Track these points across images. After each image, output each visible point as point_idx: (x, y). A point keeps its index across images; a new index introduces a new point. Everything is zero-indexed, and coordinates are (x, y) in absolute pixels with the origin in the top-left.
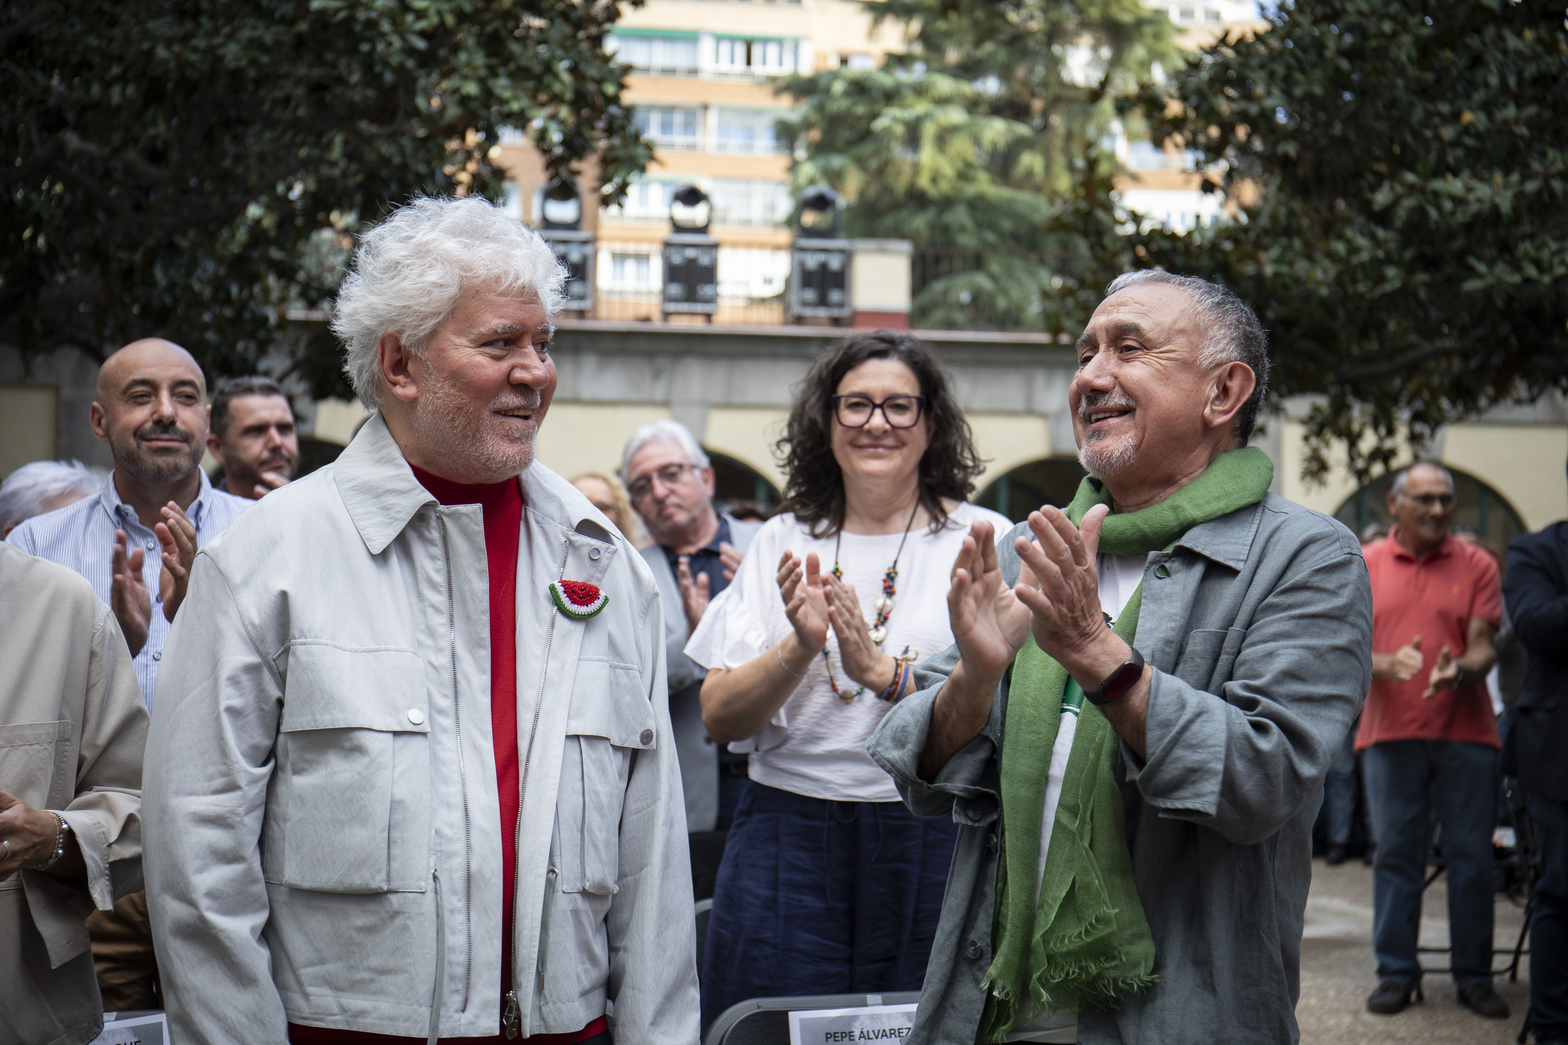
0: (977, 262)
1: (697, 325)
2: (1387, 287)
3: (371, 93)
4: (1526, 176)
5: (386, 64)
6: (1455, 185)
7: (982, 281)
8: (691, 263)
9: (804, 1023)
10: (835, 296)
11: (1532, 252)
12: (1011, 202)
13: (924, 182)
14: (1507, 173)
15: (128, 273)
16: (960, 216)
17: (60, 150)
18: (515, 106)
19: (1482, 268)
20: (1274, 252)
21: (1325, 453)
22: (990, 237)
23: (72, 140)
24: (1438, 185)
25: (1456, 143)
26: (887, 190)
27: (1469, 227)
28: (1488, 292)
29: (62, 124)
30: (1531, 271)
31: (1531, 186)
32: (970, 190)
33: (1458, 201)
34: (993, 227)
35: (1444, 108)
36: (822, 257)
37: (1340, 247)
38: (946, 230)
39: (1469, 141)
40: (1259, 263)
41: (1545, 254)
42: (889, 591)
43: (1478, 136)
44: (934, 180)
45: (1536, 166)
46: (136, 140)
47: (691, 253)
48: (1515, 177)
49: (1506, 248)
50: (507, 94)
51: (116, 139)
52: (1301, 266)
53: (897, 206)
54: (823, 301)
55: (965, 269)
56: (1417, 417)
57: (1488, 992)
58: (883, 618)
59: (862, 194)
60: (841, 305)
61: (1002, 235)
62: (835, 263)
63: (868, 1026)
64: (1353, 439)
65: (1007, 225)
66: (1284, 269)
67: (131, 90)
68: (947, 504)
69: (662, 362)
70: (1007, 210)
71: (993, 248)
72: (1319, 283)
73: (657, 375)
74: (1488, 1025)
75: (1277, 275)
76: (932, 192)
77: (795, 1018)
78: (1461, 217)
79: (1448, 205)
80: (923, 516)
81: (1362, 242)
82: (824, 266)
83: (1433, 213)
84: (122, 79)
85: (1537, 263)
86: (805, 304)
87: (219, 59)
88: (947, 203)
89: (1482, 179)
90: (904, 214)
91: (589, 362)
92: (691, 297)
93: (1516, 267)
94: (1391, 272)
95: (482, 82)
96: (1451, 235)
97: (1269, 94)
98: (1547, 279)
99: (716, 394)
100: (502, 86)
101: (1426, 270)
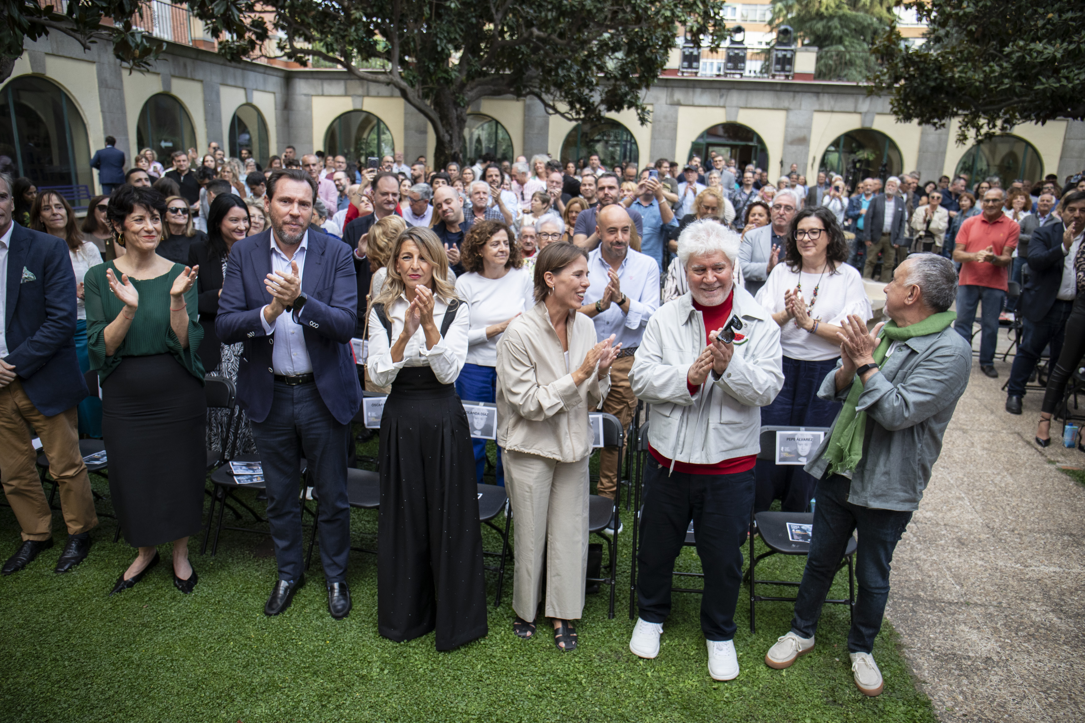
0: (840, 41)
1: (737, 77)
2: (1003, 87)
3: (634, 15)
4: (1070, 43)
5: (640, 6)
6: (1039, 46)
7: (842, 48)
8: (737, 54)
9: (781, 436)
10: (788, 67)
11: (1066, 74)
12: (856, 16)
13: (823, 9)
14: (1063, 42)
15: (550, 70)
16: (835, 22)
17: (531, 34)
18: (683, 18)
19: (1044, 80)
20: (960, 68)
21: (966, 133)
22: (846, 31)
23: (535, 31)
24: (1032, 46)
25: (1043, 27)
26: (809, 12)
27: (1041, 64)
28: (1044, 90)
29: (532, 25)
30: (1064, 82)
31: (1072, 47)
32: (841, 12)
33: (1040, 53)
34: (847, 27)
35: (1041, 11)
36: (784, 53)
37: (987, 69)
38: (829, 28)
39: (1049, 27)
40: (953, 72)
41: (1072, 75)
42: (815, 294)
43: (1053, 25)
44: (827, 9)
45: (1076, 39)
46: (555, 31)
47: (736, 51)
48: (1065, 44)
49: (1056, 71)
50: (680, 14)
51: (549, 31)
52: (970, 74)
53: (812, 19)
54: (783, 70)
55: (836, 44)
56: (1006, 121)
57: (992, 368)
58: (812, 303)
59: (798, 15)
60: (790, 71)
61: (851, 30)
62: (789, 55)
63: (800, 437)
64: (978, 128)
65: (853, 26)
66: (963, 75)
67: (554, 14)
68: (836, 264)
69: (724, 91)
70: (854, 20)
71: (847, 35)
72: (976, 80)
73: (721, 96)
74: (992, 380)
75: (960, 77)
76: (826, 13)
77: (778, 433)
78: (1039, 60)
79: (1035, 55)
80: (828, 269)
81: (997, 68)
82: (785, 56)
83: (1028, 58)
84: (551, 10)
85: (1067, 78)
86: (776, 71)
87: (584, 6)
88: (831, 17)
89: (1051, 44)
90: (814, 22)
91: (698, 91)
92: (735, 68)
93: (1059, 81)
94: (1006, 81)
95: (672, 10)
96: (1034, 66)
97: (968, 6)
98: (1070, 85)
99: (742, 104)
100: (678, 11)
101: (1020, 81)
